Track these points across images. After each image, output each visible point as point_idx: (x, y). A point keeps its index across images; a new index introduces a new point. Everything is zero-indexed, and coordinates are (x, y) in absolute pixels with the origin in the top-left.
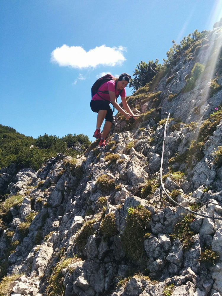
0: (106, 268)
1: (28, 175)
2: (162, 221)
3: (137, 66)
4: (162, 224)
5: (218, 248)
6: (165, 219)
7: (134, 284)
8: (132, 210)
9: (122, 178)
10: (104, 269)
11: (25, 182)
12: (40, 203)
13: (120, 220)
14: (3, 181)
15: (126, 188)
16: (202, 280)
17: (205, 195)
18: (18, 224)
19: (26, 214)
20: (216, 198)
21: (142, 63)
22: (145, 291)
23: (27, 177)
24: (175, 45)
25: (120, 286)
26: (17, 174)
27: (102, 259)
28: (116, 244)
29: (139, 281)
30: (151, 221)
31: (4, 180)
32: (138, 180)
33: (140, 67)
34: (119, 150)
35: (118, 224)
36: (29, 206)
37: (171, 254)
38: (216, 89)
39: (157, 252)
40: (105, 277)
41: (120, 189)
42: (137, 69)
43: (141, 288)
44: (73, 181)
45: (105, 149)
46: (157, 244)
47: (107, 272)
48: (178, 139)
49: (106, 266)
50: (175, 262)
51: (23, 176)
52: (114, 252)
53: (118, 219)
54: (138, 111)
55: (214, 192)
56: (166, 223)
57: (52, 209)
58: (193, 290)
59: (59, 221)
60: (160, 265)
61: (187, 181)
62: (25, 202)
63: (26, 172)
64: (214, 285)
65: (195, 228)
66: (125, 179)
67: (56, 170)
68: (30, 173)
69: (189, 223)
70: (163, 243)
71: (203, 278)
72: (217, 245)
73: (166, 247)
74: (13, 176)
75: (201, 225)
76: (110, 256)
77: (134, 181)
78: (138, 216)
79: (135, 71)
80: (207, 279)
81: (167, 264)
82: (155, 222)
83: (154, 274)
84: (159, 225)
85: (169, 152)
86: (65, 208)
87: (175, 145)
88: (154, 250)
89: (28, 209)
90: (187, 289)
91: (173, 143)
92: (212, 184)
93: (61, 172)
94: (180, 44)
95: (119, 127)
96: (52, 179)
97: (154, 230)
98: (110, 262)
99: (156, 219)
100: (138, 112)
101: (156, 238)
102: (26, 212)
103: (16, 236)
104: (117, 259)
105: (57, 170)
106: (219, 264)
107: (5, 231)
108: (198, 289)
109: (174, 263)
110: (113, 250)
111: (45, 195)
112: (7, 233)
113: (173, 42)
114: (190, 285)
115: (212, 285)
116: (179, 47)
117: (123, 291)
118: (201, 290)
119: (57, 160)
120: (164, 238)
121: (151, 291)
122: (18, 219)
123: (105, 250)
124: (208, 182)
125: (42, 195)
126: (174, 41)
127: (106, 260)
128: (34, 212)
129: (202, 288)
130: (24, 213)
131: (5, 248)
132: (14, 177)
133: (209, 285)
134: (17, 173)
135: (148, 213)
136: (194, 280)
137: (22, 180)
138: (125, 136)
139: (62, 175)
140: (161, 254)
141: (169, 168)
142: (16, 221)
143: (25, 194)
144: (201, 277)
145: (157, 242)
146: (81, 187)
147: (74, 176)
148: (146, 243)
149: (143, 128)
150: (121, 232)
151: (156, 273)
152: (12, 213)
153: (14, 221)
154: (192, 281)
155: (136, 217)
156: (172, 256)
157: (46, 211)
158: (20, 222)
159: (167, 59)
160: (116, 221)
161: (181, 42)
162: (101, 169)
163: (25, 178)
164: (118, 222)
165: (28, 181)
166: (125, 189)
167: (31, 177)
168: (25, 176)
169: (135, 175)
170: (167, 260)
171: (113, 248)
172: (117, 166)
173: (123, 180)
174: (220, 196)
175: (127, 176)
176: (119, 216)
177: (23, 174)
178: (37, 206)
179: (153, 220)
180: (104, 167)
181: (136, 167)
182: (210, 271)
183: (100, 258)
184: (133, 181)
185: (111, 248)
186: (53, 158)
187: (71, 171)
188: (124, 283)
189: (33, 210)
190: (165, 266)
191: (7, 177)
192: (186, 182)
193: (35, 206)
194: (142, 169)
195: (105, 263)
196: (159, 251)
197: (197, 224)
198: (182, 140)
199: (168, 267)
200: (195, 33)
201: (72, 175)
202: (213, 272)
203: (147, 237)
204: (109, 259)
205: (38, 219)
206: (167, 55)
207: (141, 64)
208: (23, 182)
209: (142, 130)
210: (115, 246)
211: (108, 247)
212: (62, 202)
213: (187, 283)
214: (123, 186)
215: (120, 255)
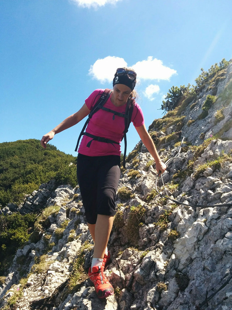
0: (114, 250)
1: (66, 191)
2: (152, 215)
3: (169, 90)
4: (152, 217)
6: (154, 214)
7: (127, 252)
8: (133, 208)
9: (137, 189)
10: (113, 250)
11: (62, 197)
12: (74, 212)
13: (126, 216)
14: (43, 196)
15: (138, 197)
16: (167, 248)
17: (183, 198)
18: (55, 229)
19: (62, 221)
20: (188, 200)
21: (173, 88)
22: (132, 256)
23: (65, 193)
24: (204, 73)
25: (120, 255)
26: (56, 190)
27: (113, 244)
28: (123, 234)
29: (130, 251)
30: (145, 215)
31: (44, 195)
32: (148, 190)
33: (171, 91)
34: (140, 167)
35: (125, 219)
36: (65, 214)
37: (153, 234)
39: (145, 235)
40: (113, 255)
41: (134, 197)
42: (169, 93)
43: (131, 255)
45: (131, 166)
46: (146, 230)
47: (115, 252)
48: (183, 159)
49: (115, 248)
50: (154, 239)
51: (61, 192)
52: (121, 239)
54: (163, 133)
55: (189, 196)
56: (155, 216)
57: (83, 217)
58: (159, 253)
60: (145, 242)
61: (178, 190)
62: (61, 211)
63: (64, 188)
65: (171, 219)
66: (140, 190)
68: (68, 189)
69: (168, 216)
70: (150, 228)
71: (168, 247)
72: (180, 228)
73: (151, 231)
74: (52, 192)
75: (175, 217)
76: (118, 242)
77: (145, 191)
78: (137, 211)
79: (167, 95)
80: (171, 248)
81: (150, 241)
83: (141, 247)
84: (149, 218)
85: (175, 169)
87: (181, 164)
88: (144, 234)
89: (64, 217)
90: (155, 252)
91: (179, 163)
92: (189, 191)
94: (208, 72)
97: (146, 221)
98: (118, 246)
99: (149, 214)
100: (163, 135)
101: (146, 226)
102: (62, 219)
103: (53, 239)
104: (122, 243)
106: (179, 239)
107: (44, 234)
108: (163, 253)
109: (154, 240)
110: (120, 238)
111: (79, 206)
112: (45, 236)
113: (202, 70)
114: (158, 250)
115: (173, 251)
116: (207, 74)
117: (120, 257)
118: (165, 254)
120: (151, 226)
121: (136, 255)
122: (55, 225)
123: (114, 237)
124: (187, 189)
125: (76, 206)
127: (115, 244)
128: (68, 220)
130: (61, 220)
131: (43, 249)
132: (52, 193)
133: (171, 251)
134: (56, 189)
135: (143, 210)
136: (161, 247)
137: (60, 196)
138: (148, 155)
140: (148, 235)
141: (172, 182)
142: (54, 226)
143: (61, 205)
144: (167, 246)
145: (146, 228)
148: (140, 230)
149: (163, 149)
150: (126, 225)
151: (143, 247)
152: (50, 220)
153: (51, 226)
154: (160, 248)
155: (135, 212)
156: (153, 236)
157: (78, 218)
158: (56, 228)
160: (123, 216)
161: (209, 70)
162: (123, 182)
163: (63, 194)
164: (125, 217)
165: (65, 197)
167: (69, 193)
168: (63, 192)
169: (146, 187)
170: (150, 239)
171: (120, 236)
172: (136, 180)
173: (138, 191)
174: (191, 199)
175: (141, 187)
177: (62, 190)
178: (71, 215)
179: (146, 215)
180: (126, 181)
181: (149, 181)
182: (173, 244)
183: (111, 243)
184: (144, 191)
185: (119, 236)
188: (122, 254)
189: (68, 218)
191: (46, 193)
192: (176, 191)
193: (70, 215)
194: (153, 183)
195: (114, 246)
196: (147, 234)
197: (172, 216)
199: (150, 243)
200: (222, 62)
202: (175, 244)
203: (141, 226)
204: (117, 244)
205: (71, 225)
207: (173, 89)
209: (163, 151)
210: (122, 235)
211: (117, 235)
214: (137, 195)
215: (125, 241)
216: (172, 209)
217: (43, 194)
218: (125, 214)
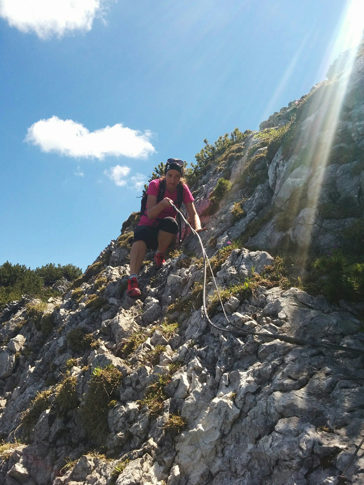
0: (56, 454)
2: (134, 385)
3: (156, 169)
4: (133, 388)
5: (188, 413)
6: (138, 382)
7: (83, 463)
8: (98, 371)
9: (103, 332)
10: (54, 455)
13: (83, 385)
15: (106, 346)
16: (164, 453)
17: (190, 351)
20: (200, 355)
21: (162, 165)
22: (95, 471)
24: (208, 146)
25: (68, 469)
27: (54, 442)
28: (76, 421)
29: (90, 460)
30: (121, 385)
32: (124, 334)
33: (159, 170)
34: (109, 291)
35: (80, 392)
37: (136, 424)
38: (239, 215)
39: (120, 424)
40: (53, 465)
41: (98, 347)
42: (155, 173)
43: (92, 468)
44: (37, 338)
45: (91, 289)
46: (122, 414)
47: (57, 458)
48: (183, 280)
49: (58, 450)
50: (138, 434)
52: (71, 431)
53: (81, 385)
55: (200, 347)
56: (139, 387)
58: (150, 463)
59: (6, 400)
60: (120, 439)
61: (178, 335)
64: (177, 457)
65: (170, 392)
66: (108, 333)
67: (12, 321)
69: (163, 385)
70: (130, 411)
71: (165, 450)
72: (187, 409)
73: (132, 417)
75: (176, 388)
76: (65, 439)
77: (119, 335)
78: (105, 378)
79: (152, 176)
80: (170, 452)
81: (130, 437)
82: (124, 386)
83: (112, 451)
84: (129, 390)
85: (170, 297)
86: (18, 380)
87: (179, 288)
88: (118, 422)
90: (142, 463)
91: (176, 285)
92: (200, 337)
93: (21, 324)
94: (214, 145)
95: (117, 258)
96: (5, 335)
97: (122, 397)
98: (64, 446)
99: (127, 382)
101: (123, 406)
104: (73, 440)
105: (14, 321)
106: (185, 432)
108: (156, 463)
109: (137, 436)
110: (70, 428)
113: (205, 141)
114: (146, 458)
115: (174, 458)
116: (213, 149)
117: (69, 475)
118: (160, 464)
119: (21, 306)
120: (133, 406)
121: (102, 470)
123: (58, 428)
124: (196, 335)
126: (207, 141)
127: (58, 442)
129: (162, 463)
133: (171, 458)
135: (118, 375)
136: (153, 452)
138: (122, 271)
139: (22, 328)
140: (125, 426)
141: (165, 318)
144: (163, 448)
145: (123, 411)
146: (48, 347)
147: (39, 330)
148: (110, 414)
149: (148, 262)
150: (83, 403)
151: (115, 449)
154: (150, 453)
155: (102, 380)
156: (136, 426)
159: (196, 163)
160: (77, 387)
161: (216, 143)
164: (80, 388)
166: (104, 348)
169: (121, 327)
170: (130, 433)
171: (70, 425)
172: (102, 314)
173: (105, 335)
174: (204, 352)
175: (111, 328)
176: (83, 380)
179: (123, 384)
181: (125, 316)
182: (175, 442)
183: (51, 440)
184: (117, 336)
185: (67, 426)
186: (15, 302)
187: (35, 322)
188: (72, 466)
190: (127, 441)
192: (176, 336)
194: (133, 320)
195: (57, 447)
196: (123, 423)
197: (172, 386)
198: (188, 282)
199: (130, 441)
200: (235, 133)
201: (37, 329)
202: (177, 442)
203: (112, 406)
204: (64, 442)
206: (196, 159)
207: (161, 167)
209: (147, 264)
210: (73, 423)
211: (63, 424)
212: (14, 371)
213: (144, 456)
214: (103, 342)
215: (79, 436)
216: (172, 372)
218: (81, 382)
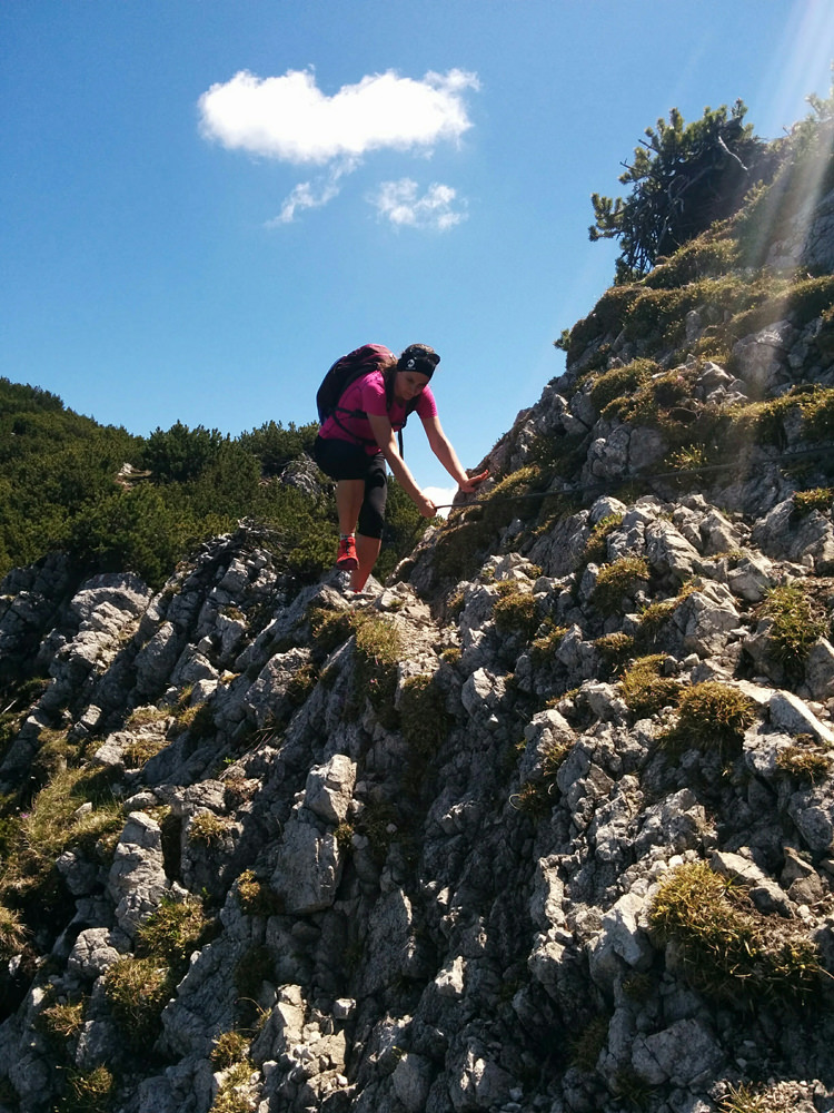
1: (121, 602)
3: (649, 133)
11: (107, 633)
12: (208, 844)
14: (22, 622)
18: (102, 960)
19: (143, 908)
21: (674, 119)
23: (115, 611)
26: (77, 599)
31: (24, 620)
33: (661, 139)
36: (155, 858)
42: (646, 150)
51: (101, 607)
54: (722, 373)
57: (287, 928)
59: (341, 1033)
62: (132, 835)
63: (111, 590)
67: (277, 663)
68: (126, 593)
74: (59, 603)
89: (149, 877)
93: (304, 673)
96: (261, 707)
102: (142, 893)
103: (94, 1033)
107: (38, 994)
111: (232, 799)
112: (48, 1011)
119: (238, 547)
122: (99, 934)
125: (217, 799)
128: (179, 897)
130: (133, 900)
132: (61, 608)
134: (75, 593)
137: (98, 627)
139: (310, 689)
142: (95, 942)
143: (123, 757)
152: (70, 881)
153: (81, 942)
157: (255, 932)
158: (111, 952)
163: (110, 616)
165: (119, 628)
167: (133, 609)
168: (106, 606)
177: (100, 599)
178: (194, 863)
186: (223, 537)
187: (376, 700)
189: (176, 885)
191: (35, 609)
193: (185, 863)
201: (382, 724)
207: (670, 126)
208: (99, 633)
212: (341, 893)
217: (19, 617)
